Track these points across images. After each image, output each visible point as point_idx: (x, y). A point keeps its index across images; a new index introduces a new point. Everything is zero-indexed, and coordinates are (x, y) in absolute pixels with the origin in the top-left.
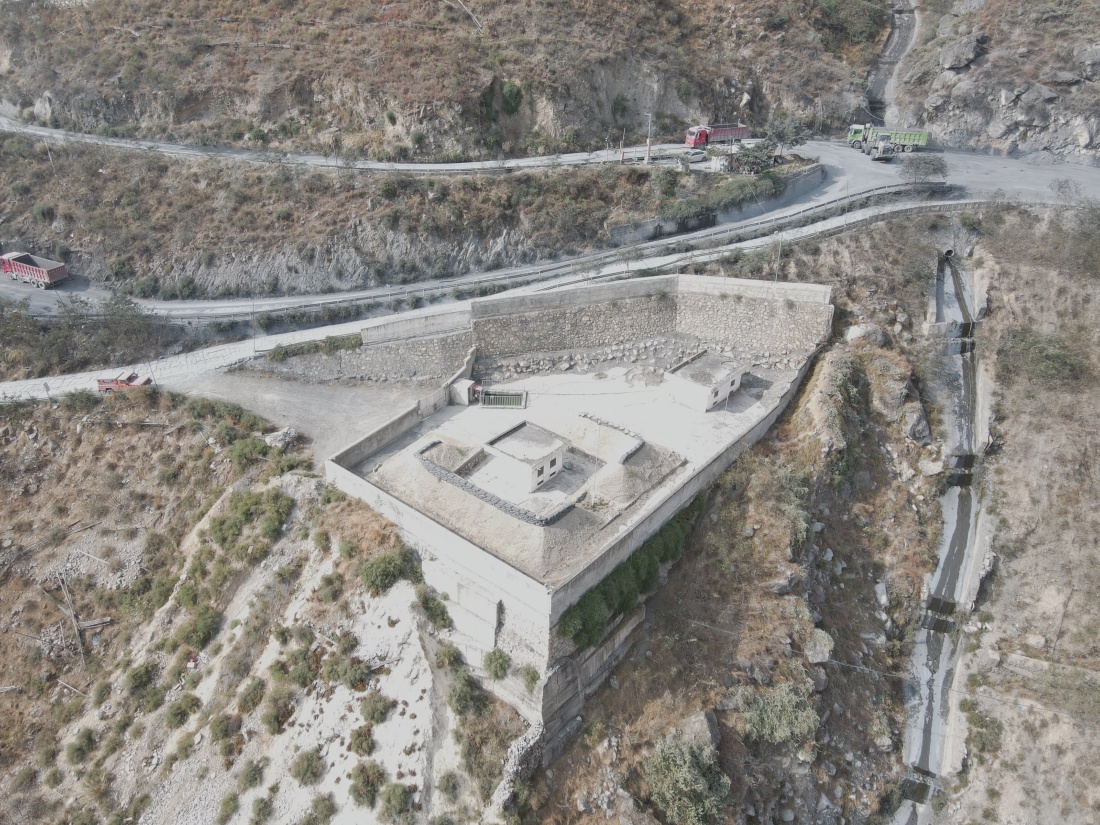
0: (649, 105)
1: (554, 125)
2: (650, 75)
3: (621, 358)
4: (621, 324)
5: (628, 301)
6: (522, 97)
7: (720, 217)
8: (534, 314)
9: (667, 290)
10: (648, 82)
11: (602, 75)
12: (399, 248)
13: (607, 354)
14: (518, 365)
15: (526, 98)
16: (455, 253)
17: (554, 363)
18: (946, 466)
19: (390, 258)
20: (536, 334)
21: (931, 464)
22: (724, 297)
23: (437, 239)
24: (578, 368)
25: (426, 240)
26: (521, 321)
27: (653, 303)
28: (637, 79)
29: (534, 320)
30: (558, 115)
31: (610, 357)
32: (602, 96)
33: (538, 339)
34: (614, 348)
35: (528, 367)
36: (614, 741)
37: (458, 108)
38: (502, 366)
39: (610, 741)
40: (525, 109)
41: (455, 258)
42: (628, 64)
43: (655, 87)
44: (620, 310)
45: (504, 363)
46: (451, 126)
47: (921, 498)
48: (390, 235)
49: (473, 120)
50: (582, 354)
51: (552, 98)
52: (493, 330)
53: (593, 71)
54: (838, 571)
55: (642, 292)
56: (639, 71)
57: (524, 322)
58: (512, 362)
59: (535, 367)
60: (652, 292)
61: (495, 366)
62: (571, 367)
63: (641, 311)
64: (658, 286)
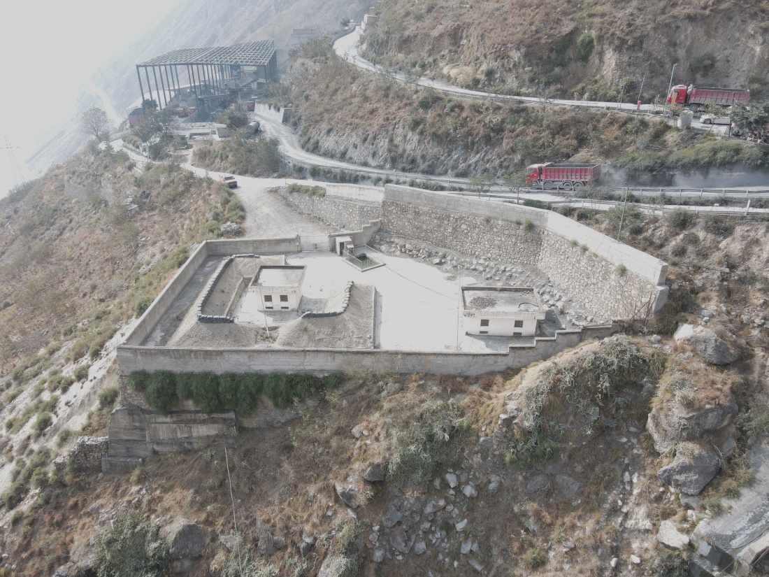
0: (746, 68)
1: (613, 75)
2: (753, 36)
3: (481, 272)
4: (491, 241)
5: (500, 222)
6: (593, 47)
7: (679, 178)
8: (425, 209)
9: (536, 223)
10: (751, 43)
11: (688, 32)
12: (411, 144)
13: (472, 264)
14: (404, 246)
15: (597, 48)
16: (443, 158)
17: (430, 255)
18: (691, 547)
19: (404, 151)
20: (425, 227)
21: (675, 531)
22: (575, 244)
23: (436, 144)
24: (445, 267)
25: (429, 143)
26: (415, 212)
27: (521, 231)
28: (739, 39)
29: (425, 214)
30: (619, 66)
31: (473, 267)
32: (681, 53)
33: (426, 231)
34: (481, 261)
35: (410, 251)
36: (144, 491)
37: (523, 50)
38: (393, 242)
39: (141, 489)
40: (594, 59)
41: (443, 161)
42: (732, 24)
43: (758, 49)
44: (492, 228)
45: (396, 240)
46: (515, 65)
47: (636, 560)
48: (410, 134)
49: (534, 61)
50: (453, 256)
51: (618, 49)
52: (394, 211)
53: (678, 27)
54: (466, 548)
55: (514, 218)
56: (743, 31)
57: (417, 213)
58: (401, 242)
59: (415, 252)
60: (523, 221)
61: (388, 240)
62: (440, 263)
63: (509, 236)
64: (528, 217)
